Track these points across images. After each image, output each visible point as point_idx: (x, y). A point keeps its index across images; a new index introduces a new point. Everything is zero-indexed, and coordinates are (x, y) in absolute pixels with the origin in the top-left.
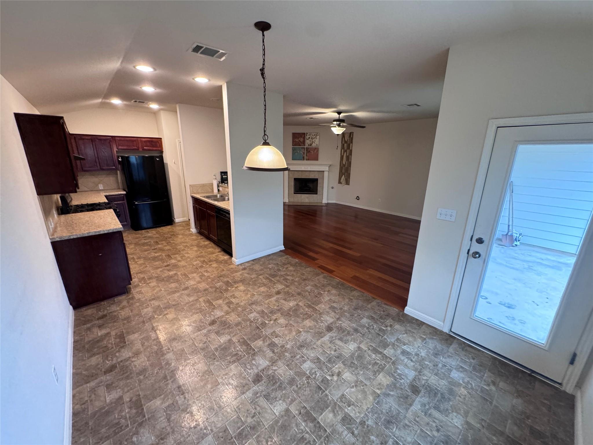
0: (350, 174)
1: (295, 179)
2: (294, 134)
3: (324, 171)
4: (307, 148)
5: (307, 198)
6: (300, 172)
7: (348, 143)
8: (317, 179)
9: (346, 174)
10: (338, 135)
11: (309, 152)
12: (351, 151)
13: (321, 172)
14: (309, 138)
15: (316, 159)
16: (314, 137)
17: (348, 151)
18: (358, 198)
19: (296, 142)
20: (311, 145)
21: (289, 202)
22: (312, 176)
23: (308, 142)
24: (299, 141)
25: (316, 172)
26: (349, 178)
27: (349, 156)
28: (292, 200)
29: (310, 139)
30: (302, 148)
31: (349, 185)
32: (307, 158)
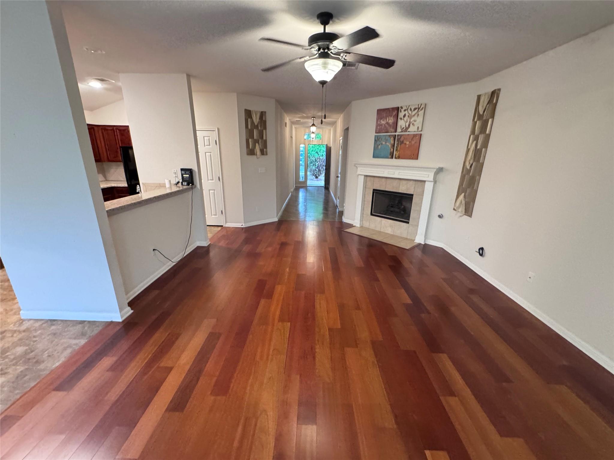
0: (476, 191)
1: (375, 191)
2: (380, 112)
3: (425, 181)
4: (398, 135)
5: (391, 226)
6: (384, 180)
7: (484, 118)
8: (412, 195)
9: (468, 191)
10: (323, 83)
11: (402, 142)
12: (488, 137)
13: (419, 183)
14: (404, 116)
15: (415, 156)
16: (414, 113)
17: (481, 138)
18: (481, 252)
19: (381, 125)
20: (407, 129)
21: (362, 227)
22: (403, 189)
23: (401, 123)
24: (387, 123)
25: (411, 182)
26: (474, 201)
27: (480, 150)
28: (366, 224)
29: (405, 119)
30: (390, 136)
31: (470, 216)
32: (397, 154)
